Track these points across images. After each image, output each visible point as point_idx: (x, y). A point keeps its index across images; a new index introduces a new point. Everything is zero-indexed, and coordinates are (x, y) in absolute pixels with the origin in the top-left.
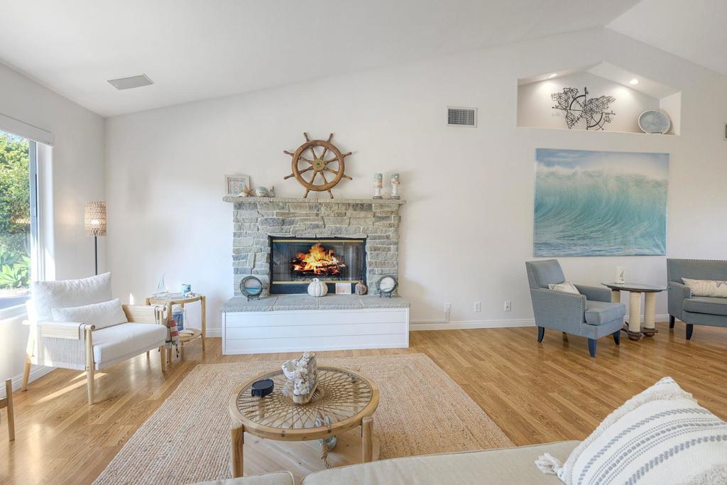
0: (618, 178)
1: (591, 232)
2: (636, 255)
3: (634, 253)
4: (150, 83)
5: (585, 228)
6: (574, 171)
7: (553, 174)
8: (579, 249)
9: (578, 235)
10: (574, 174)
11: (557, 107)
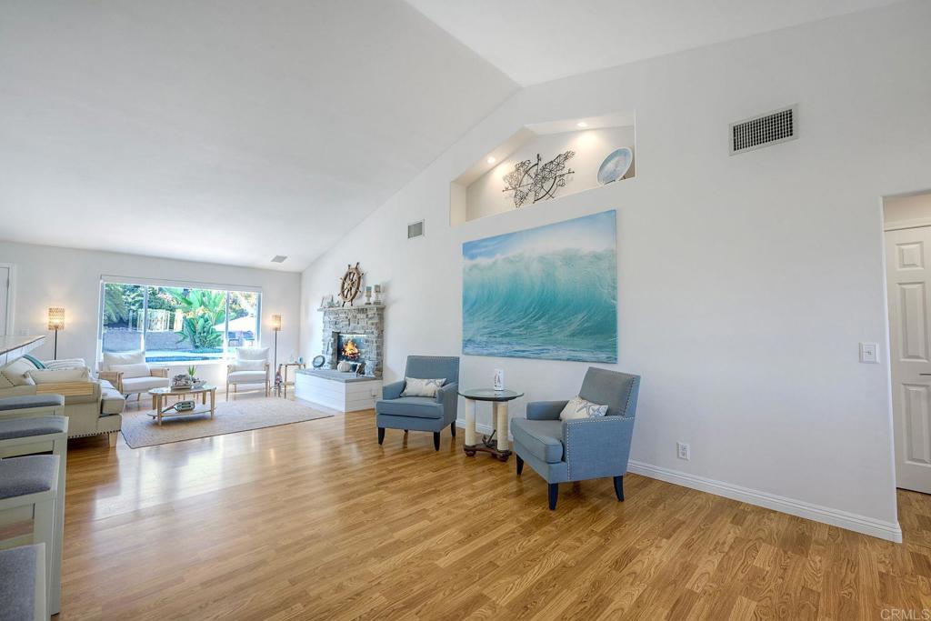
0: (542, 259)
1: (514, 328)
2: (568, 360)
3: (564, 357)
4: (285, 258)
5: (507, 324)
6: (493, 260)
7: (475, 266)
8: (502, 348)
9: (499, 331)
10: (495, 263)
11: (507, 189)
